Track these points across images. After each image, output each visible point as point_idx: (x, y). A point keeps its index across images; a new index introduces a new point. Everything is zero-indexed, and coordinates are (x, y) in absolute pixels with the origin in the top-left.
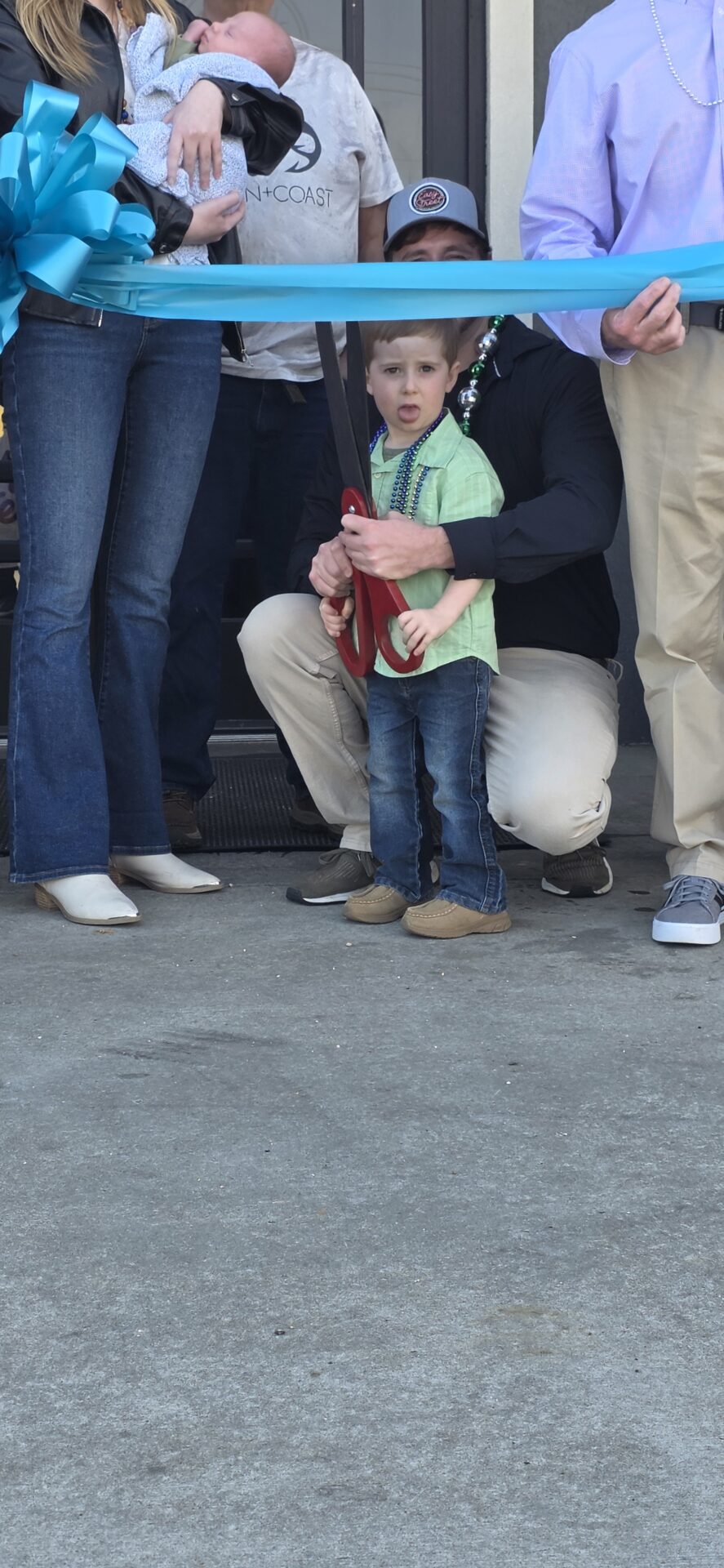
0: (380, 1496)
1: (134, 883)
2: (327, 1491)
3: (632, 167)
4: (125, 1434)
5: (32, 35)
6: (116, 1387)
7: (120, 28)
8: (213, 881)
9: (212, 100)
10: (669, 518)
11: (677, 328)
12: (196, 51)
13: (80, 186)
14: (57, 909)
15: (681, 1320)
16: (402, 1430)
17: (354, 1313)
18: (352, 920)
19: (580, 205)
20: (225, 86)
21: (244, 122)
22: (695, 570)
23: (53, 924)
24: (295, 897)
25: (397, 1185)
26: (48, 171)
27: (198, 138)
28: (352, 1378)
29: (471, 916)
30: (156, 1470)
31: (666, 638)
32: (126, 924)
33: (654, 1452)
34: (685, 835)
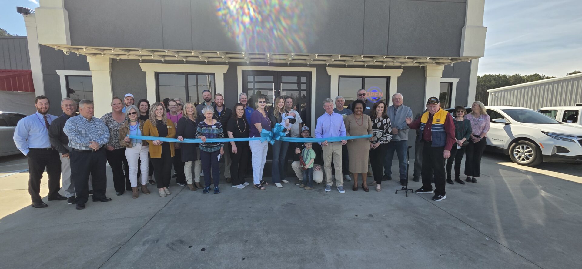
0: (305, 260)
1: (282, 183)
2: (301, 260)
3: (324, 129)
4: (287, 253)
5: (274, 115)
6: (286, 248)
7: (282, 114)
8: (288, 182)
9: (288, 120)
10: (326, 157)
11: (327, 144)
12: (288, 116)
13: (280, 132)
14: (276, 185)
15: (327, 241)
16: (306, 253)
17: (302, 239)
18: (300, 187)
19: (320, 132)
20: (289, 119)
21: (291, 122)
22: (329, 161)
23: (275, 187)
24: (295, 184)
25: (305, 224)
26: (277, 129)
27: (288, 123)
28: (303, 247)
29: (310, 188)
30: (289, 257)
31: (326, 166)
32: (281, 187)
33: (325, 256)
34: (328, 181)
